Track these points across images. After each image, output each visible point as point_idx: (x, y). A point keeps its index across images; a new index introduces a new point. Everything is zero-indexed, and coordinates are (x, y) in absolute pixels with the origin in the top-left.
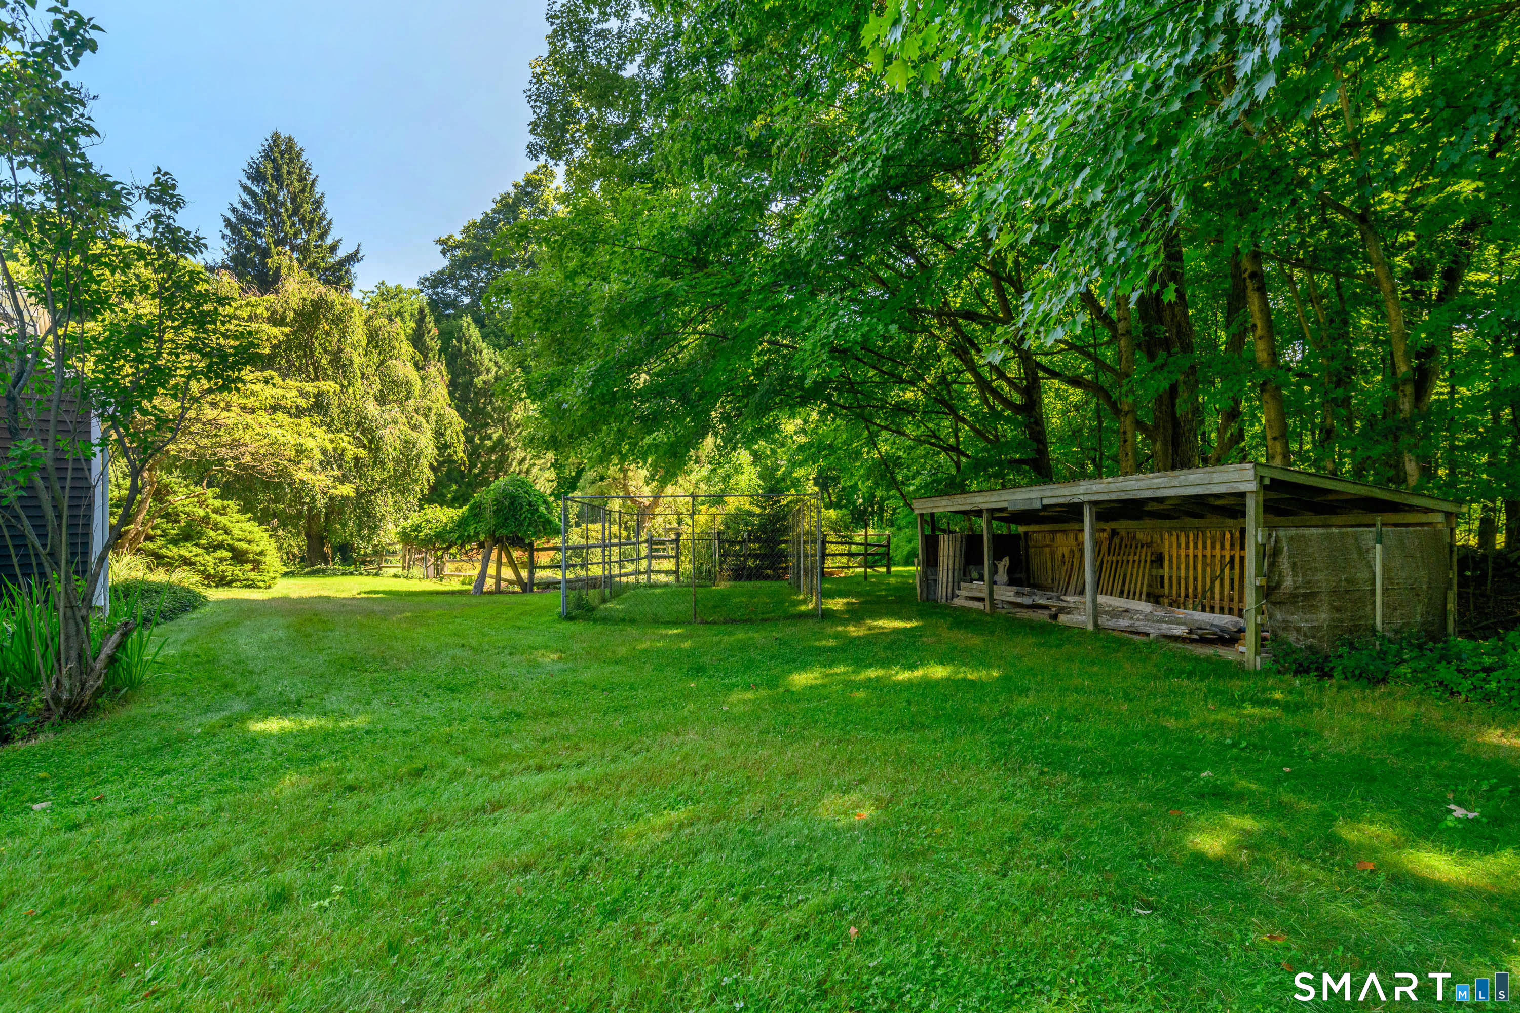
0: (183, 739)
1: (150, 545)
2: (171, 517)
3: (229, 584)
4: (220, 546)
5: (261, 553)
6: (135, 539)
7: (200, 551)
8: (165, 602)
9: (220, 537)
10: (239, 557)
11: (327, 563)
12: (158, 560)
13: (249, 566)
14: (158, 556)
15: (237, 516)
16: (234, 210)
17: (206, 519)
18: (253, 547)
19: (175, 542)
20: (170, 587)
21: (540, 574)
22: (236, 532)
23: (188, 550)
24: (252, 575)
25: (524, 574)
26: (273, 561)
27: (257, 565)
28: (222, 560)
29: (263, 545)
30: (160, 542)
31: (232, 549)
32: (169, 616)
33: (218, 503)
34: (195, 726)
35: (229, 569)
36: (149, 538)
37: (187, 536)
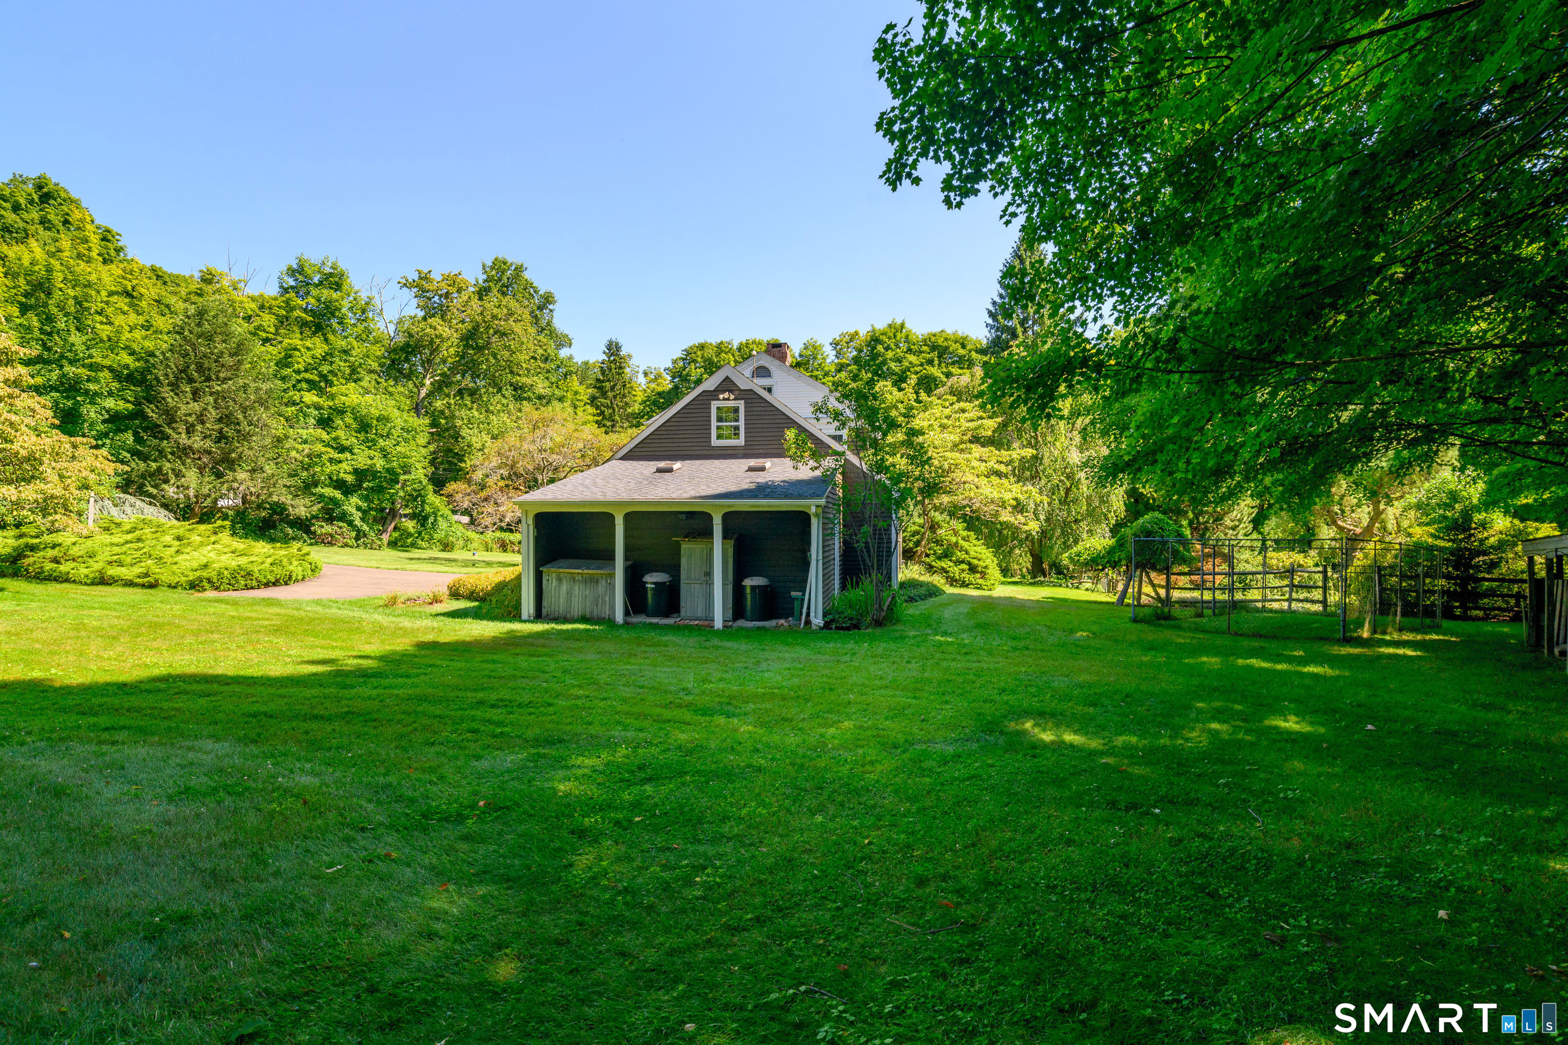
0: (906, 637)
1: (928, 560)
2: (938, 542)
3: (967, 586)
4: (963, 562)
5: (986, 567)
6: (920, 556)
7: (951, 564)
8: (922, 591)
9: (962, 556)
10: (973, 569)
11: (1045, 576)
12: (930, 568)
13: (978, 575)
14: (931, 567)
15: (975, 542)
16: (994, 303)
17: (956, 544)
18: (981, 563)
19: (939, 558)
20: (928, 584)
21: (1176, 594)
22: (972, 553)
23: (945, 564)
24: (980, 581)
25: (1162, 592)
26: (994, 573)
27: (983, 575)
28: (963, 570)
29: (988, 562)
30: (932, 558)
31: (969, 564)
32: (923, 598)
33: (965, 533)
34: (912, 634)
35: (967, 577)
36: (927, 556)
37: (946, 555)
